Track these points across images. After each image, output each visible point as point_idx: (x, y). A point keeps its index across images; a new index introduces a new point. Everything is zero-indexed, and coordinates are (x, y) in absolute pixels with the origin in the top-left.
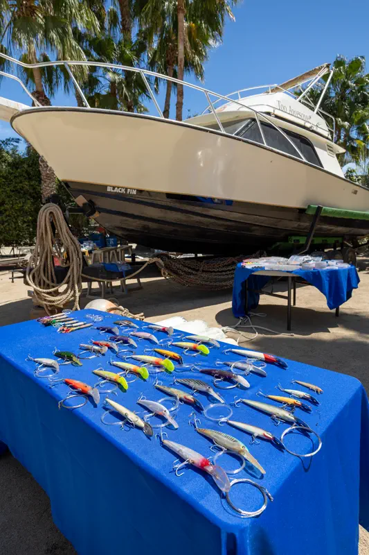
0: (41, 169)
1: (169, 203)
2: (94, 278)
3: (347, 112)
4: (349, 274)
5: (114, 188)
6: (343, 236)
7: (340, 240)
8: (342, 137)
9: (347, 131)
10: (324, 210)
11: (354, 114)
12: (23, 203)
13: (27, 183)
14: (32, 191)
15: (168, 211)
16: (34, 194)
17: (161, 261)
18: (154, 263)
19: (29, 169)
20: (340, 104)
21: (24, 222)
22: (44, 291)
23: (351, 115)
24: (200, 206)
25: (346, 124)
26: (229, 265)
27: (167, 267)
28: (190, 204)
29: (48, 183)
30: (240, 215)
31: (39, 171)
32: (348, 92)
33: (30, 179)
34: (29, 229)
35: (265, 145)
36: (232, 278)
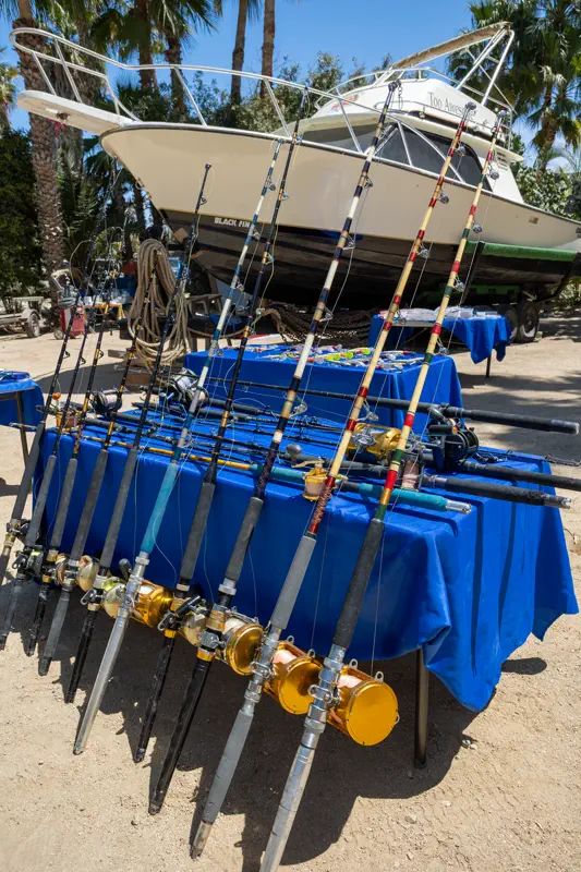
0: (34, 161)
1: (286, 238)
2: (200, 333)
3: (563, 53)
4: (497, 326)
5: (223, 219)
6: (521, 284)
7: (516, 289)
8: (553, 101)
9: (563, 90)
10: (488, 247)
11: (574, 59)
12: (9, 222)
13: (12, 187)
14: (19, 200)
15: (287, 249)
16: (24, 206)
17: (277, 314)
18: (269, 316)
19: (15, 163)
20: (552, 35)
21: (10, 255)
22: (151, 345)
23: (569, 58)
24: (326, 242)
25: (559, 78)
26: (359, 321)
27: (284, 321)
28: (314, 241)
29: (47, 187)
30: (375, 254)
31: (31, 165)
32: (568, 10)
33: (15, 180)
34: (18, 267)
35: (411, 166)
36: (367, 337)
